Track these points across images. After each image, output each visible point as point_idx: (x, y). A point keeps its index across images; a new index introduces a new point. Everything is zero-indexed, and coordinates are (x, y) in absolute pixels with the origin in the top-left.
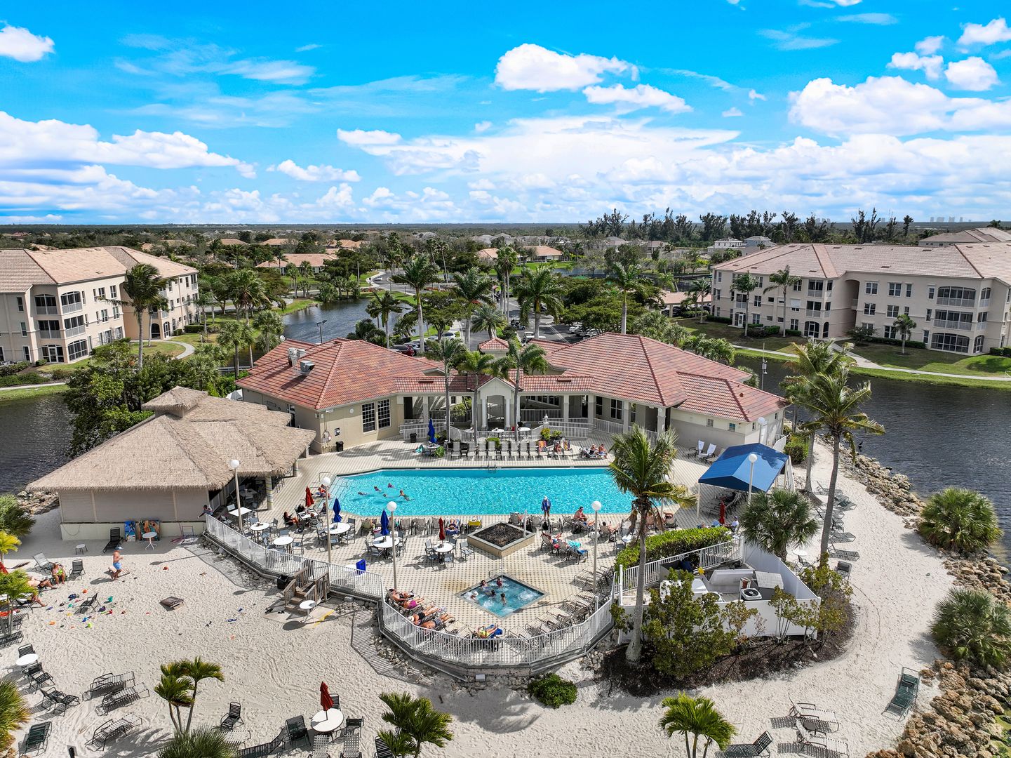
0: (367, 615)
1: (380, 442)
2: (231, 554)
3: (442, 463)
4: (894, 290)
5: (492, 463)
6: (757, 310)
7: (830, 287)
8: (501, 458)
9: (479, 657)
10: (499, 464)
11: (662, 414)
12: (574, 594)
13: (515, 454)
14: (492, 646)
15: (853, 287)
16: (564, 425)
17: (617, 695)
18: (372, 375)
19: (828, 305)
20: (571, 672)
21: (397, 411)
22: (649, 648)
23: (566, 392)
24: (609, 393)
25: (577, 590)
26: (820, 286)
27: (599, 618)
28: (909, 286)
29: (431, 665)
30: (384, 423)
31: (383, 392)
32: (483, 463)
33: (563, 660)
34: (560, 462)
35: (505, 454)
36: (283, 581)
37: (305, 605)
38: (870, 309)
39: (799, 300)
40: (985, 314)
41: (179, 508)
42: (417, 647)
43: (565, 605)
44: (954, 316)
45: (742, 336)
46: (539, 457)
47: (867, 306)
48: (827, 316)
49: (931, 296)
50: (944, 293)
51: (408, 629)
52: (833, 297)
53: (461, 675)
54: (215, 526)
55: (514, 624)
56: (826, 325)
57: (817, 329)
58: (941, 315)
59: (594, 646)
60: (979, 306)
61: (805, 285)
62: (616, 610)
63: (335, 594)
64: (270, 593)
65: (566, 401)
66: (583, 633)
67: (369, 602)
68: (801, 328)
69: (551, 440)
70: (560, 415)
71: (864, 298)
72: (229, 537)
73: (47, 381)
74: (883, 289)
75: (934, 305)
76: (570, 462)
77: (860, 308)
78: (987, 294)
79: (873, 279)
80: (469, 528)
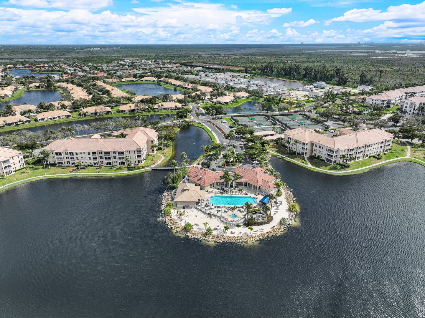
0: (219, 218)
1: (213, 190)
2: (200, 210)
3: (224, 195)
4: (320, 147)
5: (231, 195)
6: (292, 146)
7: (307, 144)
8: (233, 194)
9: (231, 223)
10: (233, 195)
11: (258, 187)
12: (242, 217)
13: (235, 193)
14: (233, 222)
15: (312, 144)
16: (243, 187)
17: (245, 227)
18: (211, 178)
19: (306, 149)
20: (241, 224)
21: (215, 185)
22: (248, 222)
23: (243, 182)
24: (251, 183)
25: (242, 216)
26: (305, 144)
27: (244, 219)
28: (323, 147)
29: (227, 223)
30: (213, 186)
31: (214, 182)
32: (230, 195)
33: (240, 223)
34: (242, 195)
35: (233, 193)
36: (208, 214)
37: (212, 217)
38: (315, 150)
39: (301, 146)
40: (336, 156)
41: (192, 204)
42: (225, 222)
43: (240, 218)
44: (330, 155)
45: (287, 154)
46: (238, 194)
47: (315, 149)
48: (306, 151)
49: (326, 150)
50: (329, 150)
51: (224, 220)
52: (308, 147)
53: (230, 224)
54: (196, 206)
55: (235, 219)
56: (306, 153)
57: (304, 154)
58: (328, 155)
59: (243, 222)
60: (334, 154)
61: (302, 143)
62: (245, 219)
63: (215, 216)
64: (207, 215)
65: (243, 183)
66: (243, 220)
67: (218, 217)
68: (301, 153)
69: (240, 190)
70: (242, 185)
71: (314, 148)
72: (199, 208)
73: (141, 169)
74: (318, 146)
75: (327, 152)
76: (243, 195)
77: (314, 150)
78: (337, 151)
79: (316, 144)
80: (229, 207)
